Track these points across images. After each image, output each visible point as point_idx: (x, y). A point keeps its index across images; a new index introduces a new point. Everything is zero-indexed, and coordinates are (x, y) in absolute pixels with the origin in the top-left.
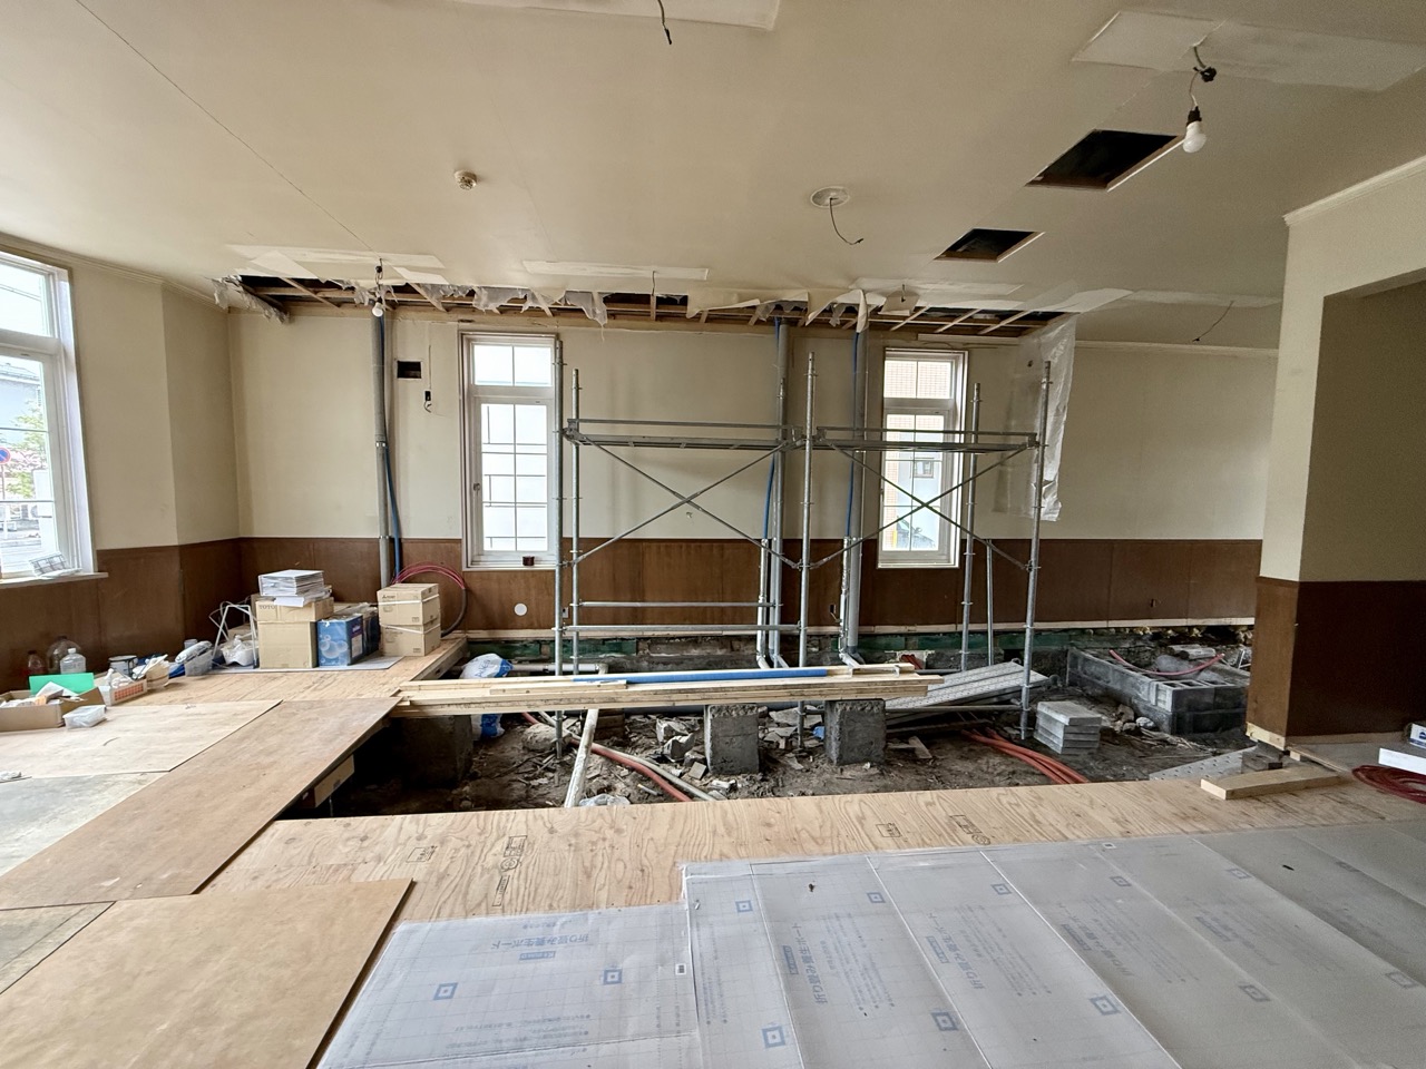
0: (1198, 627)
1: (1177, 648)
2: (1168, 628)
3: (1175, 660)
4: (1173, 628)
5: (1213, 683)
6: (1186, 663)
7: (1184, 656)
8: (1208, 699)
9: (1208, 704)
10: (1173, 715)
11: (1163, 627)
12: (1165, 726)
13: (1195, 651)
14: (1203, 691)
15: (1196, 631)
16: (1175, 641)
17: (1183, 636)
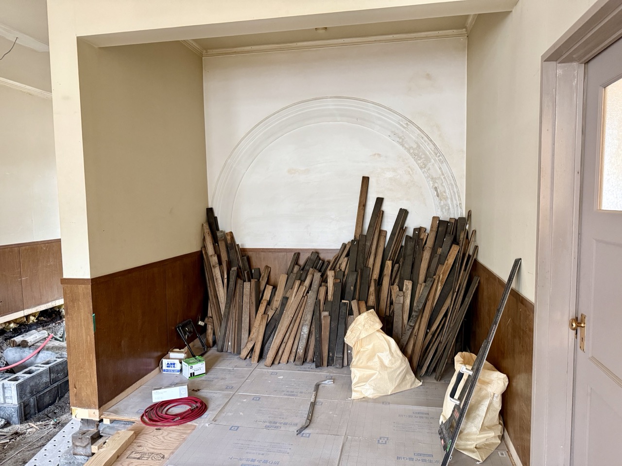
0: (33, 315)
1: (18, 339)
2: (9, 322)
3: (18, 349)
4: (15, 321)
5: (47, 363)
6: (27, 349)
7: (24, 345)
8: (45, 379)
9: (46, 383)
10: (20, 406)
11: (5, 323)
12: (15, 418)
13: (32, 337)
14: (40, 375)
15: (32, 318)
16: (17, 331)
17: (23, 326)
